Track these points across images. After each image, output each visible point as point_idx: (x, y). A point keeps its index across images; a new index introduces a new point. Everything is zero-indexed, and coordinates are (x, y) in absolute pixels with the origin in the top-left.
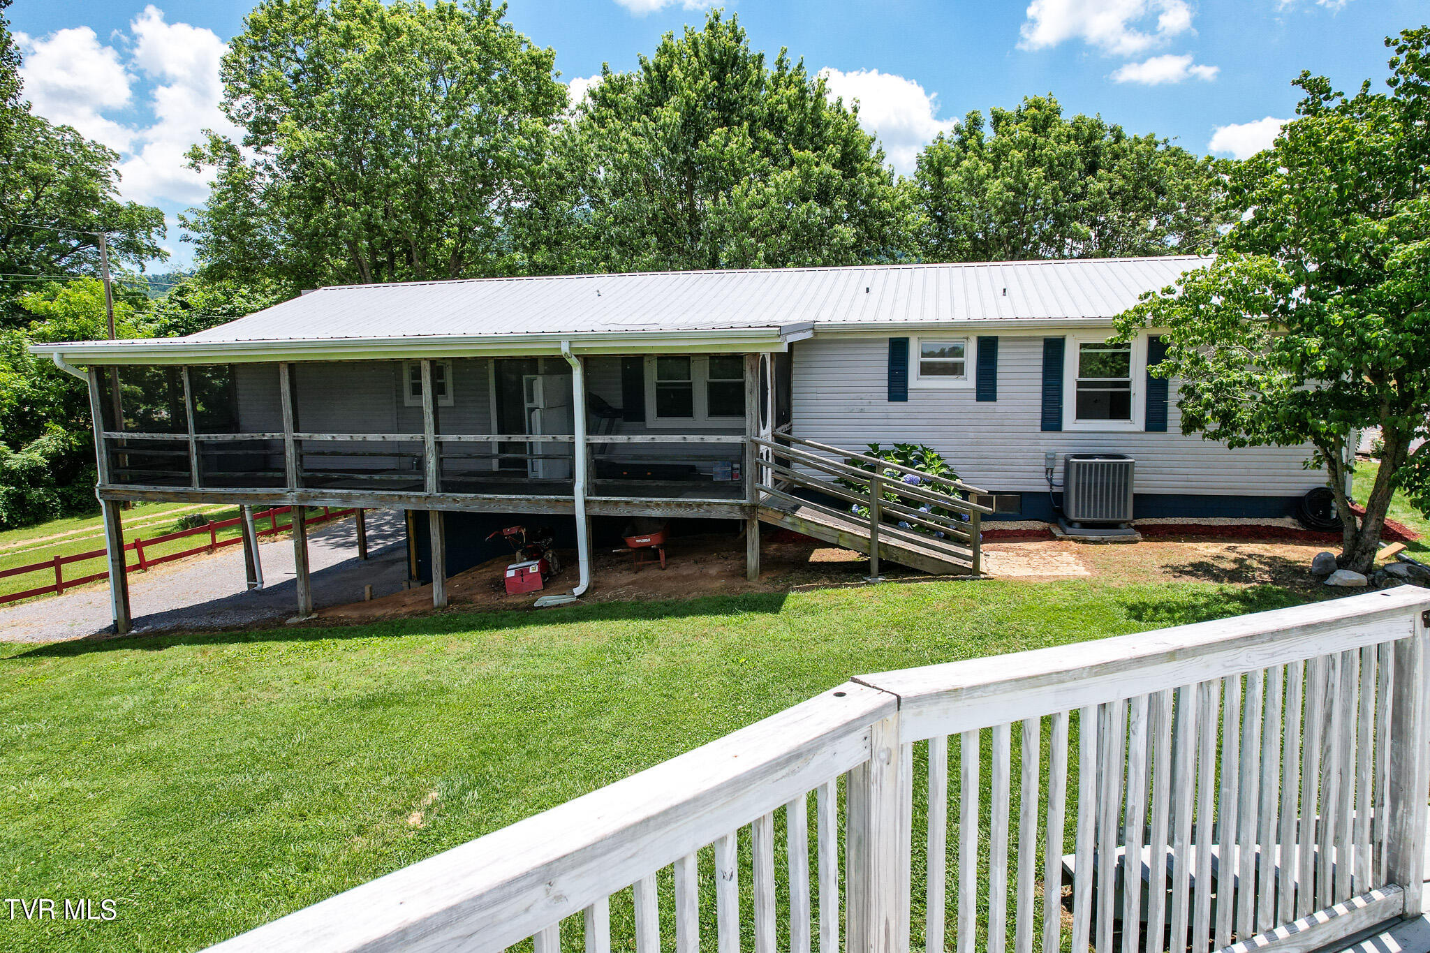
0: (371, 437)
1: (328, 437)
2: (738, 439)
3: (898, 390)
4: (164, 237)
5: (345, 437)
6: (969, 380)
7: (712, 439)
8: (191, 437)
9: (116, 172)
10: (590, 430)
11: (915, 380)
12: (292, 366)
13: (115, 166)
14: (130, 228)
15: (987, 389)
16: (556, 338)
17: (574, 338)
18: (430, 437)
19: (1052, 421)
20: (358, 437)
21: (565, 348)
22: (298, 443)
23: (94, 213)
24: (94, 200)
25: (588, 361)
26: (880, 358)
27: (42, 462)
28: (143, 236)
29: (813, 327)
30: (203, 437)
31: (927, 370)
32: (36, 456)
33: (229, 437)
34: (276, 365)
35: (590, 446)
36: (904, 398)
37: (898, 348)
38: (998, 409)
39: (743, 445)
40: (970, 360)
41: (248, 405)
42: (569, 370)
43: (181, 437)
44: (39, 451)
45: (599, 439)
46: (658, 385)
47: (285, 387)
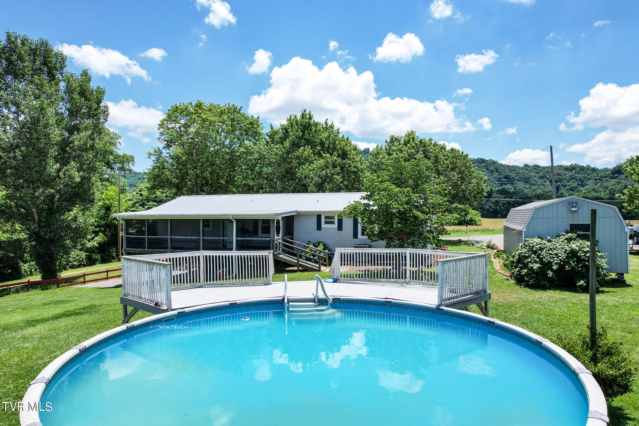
0: (188, 237)
1: (178, 237)
2: (269, 239)
3: (319, 228)
4: (134, 165)
5: (182, 237)
6: (336, 226)
7: (263, 239)
8: (146, 237)
9: (119, 142)
10: (237, 236)
11: (323, 225)
12: (171, 220)
13: (119, 140)
14: (122, 162)
15: (340, 228)
16: (229, 215)
17: (233, 216)
18: (201, 238)
19: (355, 236)
20: (185, 237)
21: (231, 218)
22: (171, 239)
23: (111, 157)
24: (111, 153)
25: (238, 221)
26: (315, 219)
27: (97, 245)
28: (127, 165)
29: (296, 212)
30: (149, 237)
31: (326, 223)
32: (95, 243)
33: (155, 237)
34: (168, 220)
35: (237, 241)
36: (321, 230)
37: (319, 217)
38: (343, 233)
39: (270, 240)
40: (336, 220)
41: (160, 229)
42: (233, 222)
43: (144, 237)
44: (96, 242)
45: (239, 239)
46: (262, 225)
47: (169, 225)
